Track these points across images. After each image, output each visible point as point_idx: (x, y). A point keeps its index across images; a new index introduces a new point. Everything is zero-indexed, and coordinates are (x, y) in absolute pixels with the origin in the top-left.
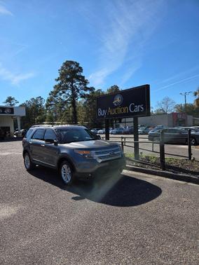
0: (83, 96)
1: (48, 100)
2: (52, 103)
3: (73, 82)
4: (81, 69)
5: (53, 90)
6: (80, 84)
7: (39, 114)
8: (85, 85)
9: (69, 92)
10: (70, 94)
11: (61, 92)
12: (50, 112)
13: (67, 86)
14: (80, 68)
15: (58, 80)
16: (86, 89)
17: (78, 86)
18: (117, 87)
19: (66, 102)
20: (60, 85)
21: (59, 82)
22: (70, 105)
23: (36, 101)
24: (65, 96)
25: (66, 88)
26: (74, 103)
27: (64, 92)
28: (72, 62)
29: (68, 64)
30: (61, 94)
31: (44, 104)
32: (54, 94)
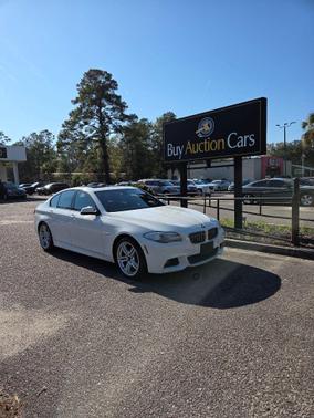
0: (118, 130)
1: (61, 136)
2: (67, 140)
3: (101, 106)
4: (114, 85)
5: (68, 118)
6: (113, 109)
7: (45, 160)
8: (121, 111)
9: (95, 122)
10: (97, 125)
11: (81, 122)
12: (63, 157)
13: (91, 112)
14: (114, 82)
15: (75, 102)
16: (124, 117)
17: (109, 113)
18: (172, 115)
19: (89, 139)
20: (80, 110)
21: (78, 105)
22: (97, 144)
23: (40, 137)
24: (88, 130)
25: (89, 115)
26: (103, 142)
27: (86, 123)
28: (99, 72)
29: (93, 74)
30: (81, 126)
31: (54, 143)
32: (70, 125)
